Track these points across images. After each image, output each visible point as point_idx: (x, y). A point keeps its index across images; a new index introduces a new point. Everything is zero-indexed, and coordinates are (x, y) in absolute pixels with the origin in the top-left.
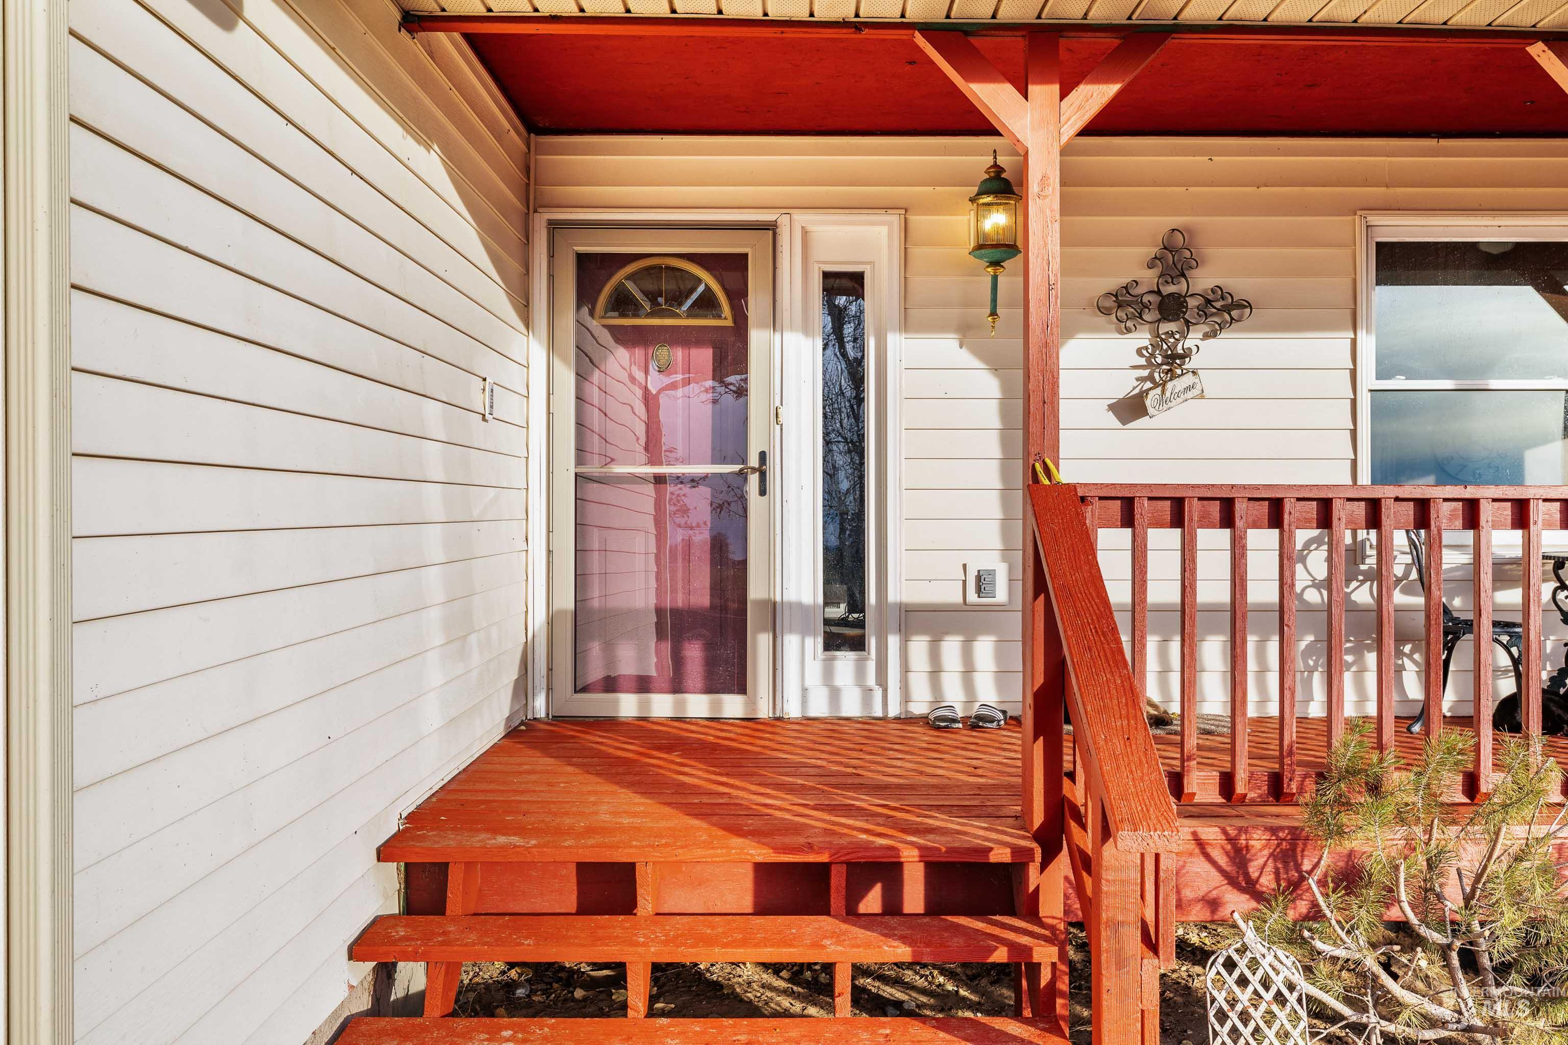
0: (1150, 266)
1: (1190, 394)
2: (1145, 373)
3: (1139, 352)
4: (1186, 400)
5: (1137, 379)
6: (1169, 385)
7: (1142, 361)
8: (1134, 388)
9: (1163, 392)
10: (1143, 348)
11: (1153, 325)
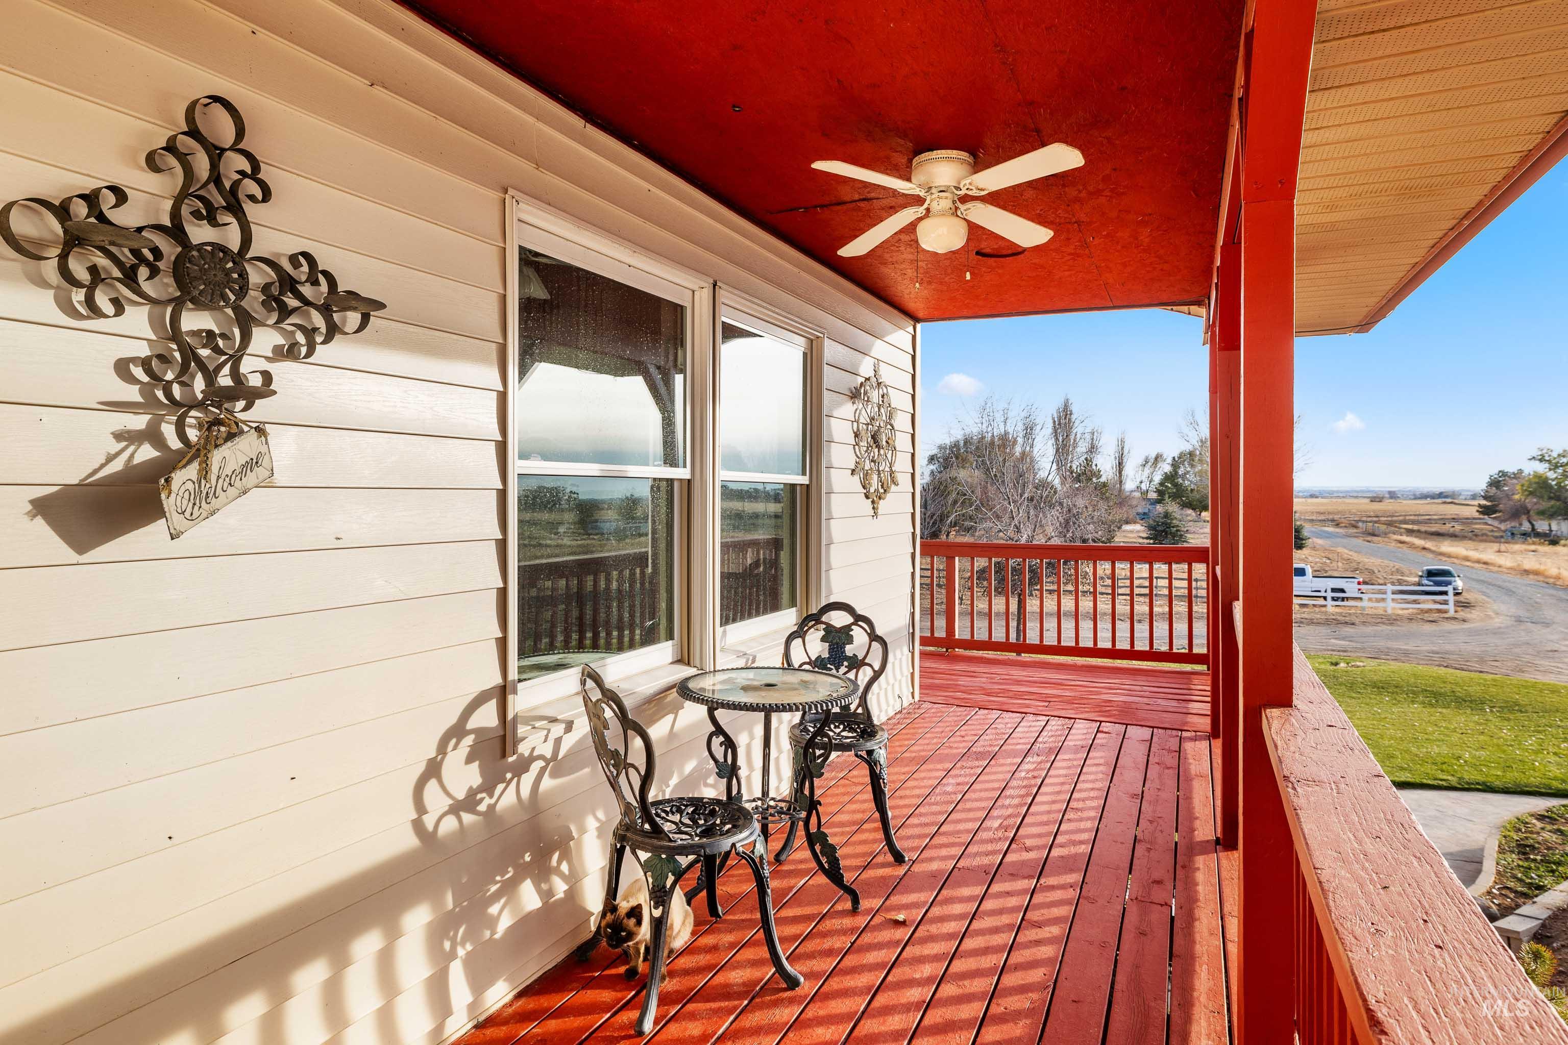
0: (152, 163)
1: (251, 478)
2: (139, 422)
3: (122, 368)
4: (245, 493)
5: (119, 436)
6: (216, 457)
7: (133, 393)
8: (110, 459)
9: (204, 473)
10: (133, 360)
11: (158, 309)
